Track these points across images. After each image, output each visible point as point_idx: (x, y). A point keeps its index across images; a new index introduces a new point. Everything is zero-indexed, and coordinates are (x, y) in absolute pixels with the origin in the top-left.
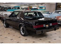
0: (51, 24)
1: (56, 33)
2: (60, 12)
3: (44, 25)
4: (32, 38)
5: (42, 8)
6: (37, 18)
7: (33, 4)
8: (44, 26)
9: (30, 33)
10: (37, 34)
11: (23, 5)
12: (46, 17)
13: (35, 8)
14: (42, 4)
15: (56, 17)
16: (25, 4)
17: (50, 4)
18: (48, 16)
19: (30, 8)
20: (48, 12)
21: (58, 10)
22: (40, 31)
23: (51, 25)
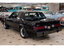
0: (53, 25)
1: (58, 35)
2: (63, 12)
3: (45, 26)
4: (33, 40)
5: (46, 8)
6: (39, 19)
7: (36, 4)
8: (46, 28)
9: (30, 35)
10: (37, 36)
11: (26, 5)
12: (49, 17)
13: (38, 8)
14: (45, 4)
15: (59, 18)
16: (28, 4)
17: (53, 5)
18: (51, 17)
19: (33, 9)
20: (51, 13)
21: (62, 10)
22: (41, 33)
23: (53, 27)
